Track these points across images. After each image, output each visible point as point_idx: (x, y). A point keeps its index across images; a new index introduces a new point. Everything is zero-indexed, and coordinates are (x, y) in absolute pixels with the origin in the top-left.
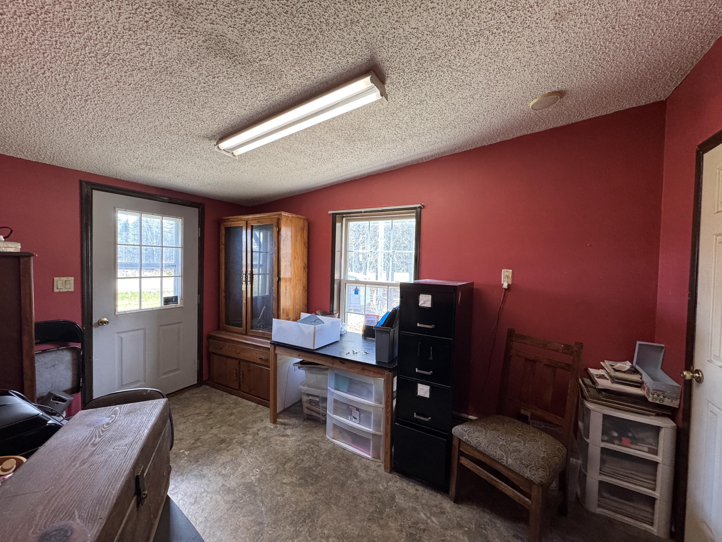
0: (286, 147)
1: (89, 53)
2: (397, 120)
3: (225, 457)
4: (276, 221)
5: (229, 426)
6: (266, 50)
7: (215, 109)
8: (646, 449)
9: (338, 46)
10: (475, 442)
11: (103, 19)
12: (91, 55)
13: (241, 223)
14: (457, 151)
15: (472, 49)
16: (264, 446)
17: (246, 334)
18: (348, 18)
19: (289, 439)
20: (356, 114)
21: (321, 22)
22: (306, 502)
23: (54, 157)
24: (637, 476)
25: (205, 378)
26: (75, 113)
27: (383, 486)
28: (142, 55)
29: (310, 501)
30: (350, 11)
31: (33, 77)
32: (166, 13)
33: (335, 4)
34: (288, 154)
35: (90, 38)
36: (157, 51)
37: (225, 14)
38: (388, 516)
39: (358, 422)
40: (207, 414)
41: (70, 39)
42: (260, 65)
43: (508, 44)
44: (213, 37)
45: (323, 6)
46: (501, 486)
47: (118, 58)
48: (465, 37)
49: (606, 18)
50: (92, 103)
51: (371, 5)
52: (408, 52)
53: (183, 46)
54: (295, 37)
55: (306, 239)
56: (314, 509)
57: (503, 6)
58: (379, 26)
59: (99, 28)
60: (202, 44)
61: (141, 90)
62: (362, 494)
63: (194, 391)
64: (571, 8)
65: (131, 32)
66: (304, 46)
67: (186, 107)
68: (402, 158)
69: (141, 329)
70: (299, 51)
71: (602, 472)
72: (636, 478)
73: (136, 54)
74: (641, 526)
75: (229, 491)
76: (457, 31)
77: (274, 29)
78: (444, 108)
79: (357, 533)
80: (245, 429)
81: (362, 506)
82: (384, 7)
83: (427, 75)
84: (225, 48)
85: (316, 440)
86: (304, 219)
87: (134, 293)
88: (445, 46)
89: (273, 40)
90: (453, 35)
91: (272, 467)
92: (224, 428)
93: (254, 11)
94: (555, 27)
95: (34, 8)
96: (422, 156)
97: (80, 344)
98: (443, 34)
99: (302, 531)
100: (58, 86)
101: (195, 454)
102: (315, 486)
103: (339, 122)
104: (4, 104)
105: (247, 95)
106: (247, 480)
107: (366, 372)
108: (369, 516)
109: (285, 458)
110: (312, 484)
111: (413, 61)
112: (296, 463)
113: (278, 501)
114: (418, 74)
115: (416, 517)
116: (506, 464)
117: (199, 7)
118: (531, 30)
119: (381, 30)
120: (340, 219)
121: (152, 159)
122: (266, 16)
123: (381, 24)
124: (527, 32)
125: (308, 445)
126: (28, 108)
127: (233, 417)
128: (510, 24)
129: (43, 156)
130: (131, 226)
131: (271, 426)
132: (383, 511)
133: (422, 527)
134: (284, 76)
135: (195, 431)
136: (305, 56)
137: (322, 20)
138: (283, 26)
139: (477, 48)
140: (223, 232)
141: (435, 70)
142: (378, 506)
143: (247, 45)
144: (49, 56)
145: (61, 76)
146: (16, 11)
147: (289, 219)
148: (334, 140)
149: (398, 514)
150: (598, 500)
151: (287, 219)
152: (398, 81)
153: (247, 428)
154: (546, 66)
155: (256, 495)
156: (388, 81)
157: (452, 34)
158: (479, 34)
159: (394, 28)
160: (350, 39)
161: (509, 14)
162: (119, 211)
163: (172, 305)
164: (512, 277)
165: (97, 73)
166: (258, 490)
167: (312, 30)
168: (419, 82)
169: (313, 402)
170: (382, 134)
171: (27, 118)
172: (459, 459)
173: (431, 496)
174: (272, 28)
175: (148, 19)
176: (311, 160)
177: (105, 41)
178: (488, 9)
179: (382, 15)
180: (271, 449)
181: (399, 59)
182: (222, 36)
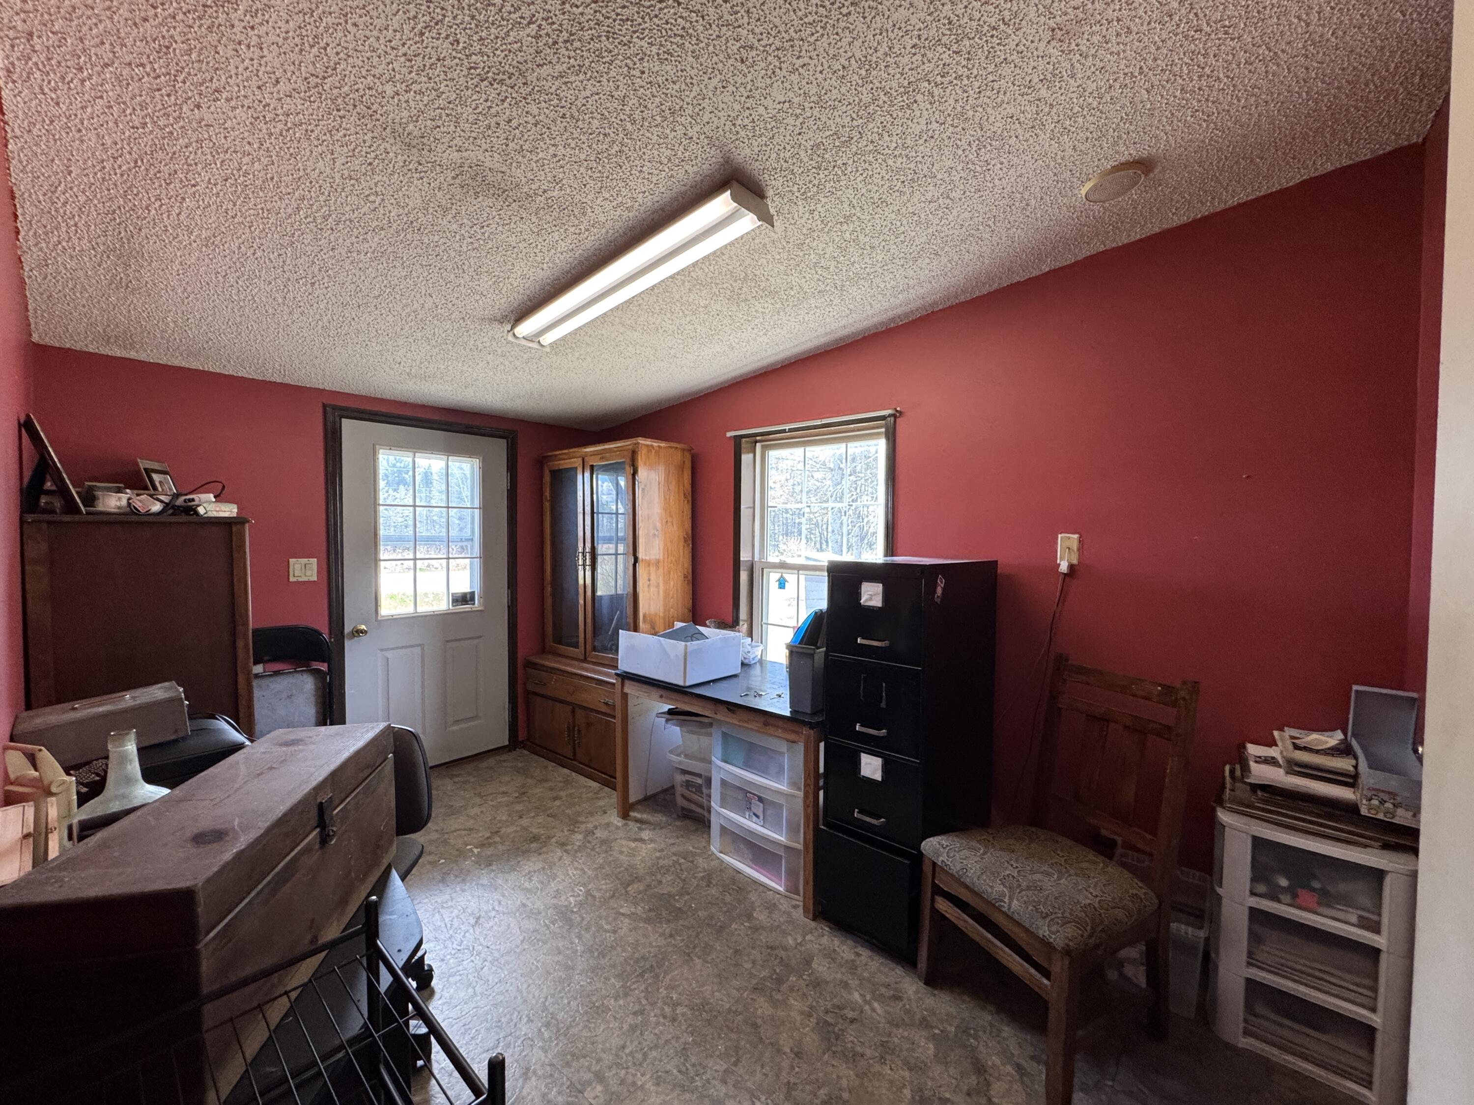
0: (629, 322)
1: (305, 218)
2: (813, 256)
3: (532, 864)
4: (630, 455)
5: (548, 816)
6: (549, 175)
7: (497, 274)
8: (1354, 919)
9: (661, 150)
10: (958, 868)
11: (314, 170)
12: (308, 220)
13: (575, 462)
14: (962, 299)
15: (907, 116)
16: (599, 854)
17: (585, 660)
18: (663, 107)
19: (643, 846)
20: (732, 253)
21: (621, 120)
22: (652, 947)
23: (285, 371)
24: (1332, 975)
25: (522, 736)
26: (302, 304)
27: (796, 939)
28: (374, 210)
29: (658, 946)
30: (663, 96)
31: (241, 260)
32: (394, 148)
33: (635, 90)
34: (636, 334)
35: (303, 198)
36: (392, 201)
37: (473, 135)
38: (791, 989)
39: (762, 823)
40: (517, 795)
41: (279, 203)
42: (547, 199)
43: (976, 96)
44: (466, 169)
45: (616, 96)
46: (1001, 953)
47: (343, 219)
48: (886, 99)
49: (1170, 16)
50: (322, 286)
51: (694, 81)
52: (787, 141)
53: (427, 189)
54: (588, 149)
55: (688, 487)
56: (663, 959)
57: (937, 39)
58: (720, 109)
59: (311, 182)
60: (452, 182)
61: (383, 260)
62: (753, 948)
63: (505, 757)
64: (1081, 16)
65: (352, 182)
66: (606, 161)
67: (452, 276)
68: (850, 321)
69: (417, 645)
70: (600, 168)
71: (1254, 962)
72: (1333, 980)
73: (366, 209)
74: (1339, 1084)
75: (533, 914)
76: (865, 94)
77: (552, 142)
78: (899, 224)
79: (727, 1006)
80: (574, 823)
81: (748, 966)
82: (718, 79)
83: (839, 172)
84: (487, 182)
85: (691, 852)
86: (684, 450)
87: (437, 594)
88: (853, 119)
89: (555, 160)
90: (861, 100)
91: (606, 885)
92: (540, 819)
93: (514, 123)
94: (1062, 51)
95: (230, 171)
96: (890, 314)
97: (326, 665)
98: (840, 102)
99: (635, 989)
100: (274, 268)
101: (489, 853)
102: (672, 925)
103: (706, 270)
104: (213, 301)
105: (539, 247)
106: (562, 901)
107: (771, 730)
108: (757, 984)
109: (631, 875)
110: (668, 921)
111: (802, 153)
112: (648, 886)
113: (605, 939)
114: (821, 172)
115: (842, 997)
116: (1009, 909)
117: (435, 132)
118: (1013, 65)
119: (726, 114)
120: (749, 445)
121: (421, 363)
122: (534, 128)
123: (721, 106)
124: (1006, 70)
125: (675, 858)
126: (242, 304)
127: (557, 803)
128: (964, 63)
129: (270, 371)
130: (435, 477)
131: (617, 821)
132: (785, 979)
133: (850, 1014)
134: (589, 210)
135: (495, 818)
136: (612, 174)
137: (623, 117)
138: (564, 137)
139: (918, 113)
140: (547, 478)
141: (850, 162)
142: (778, 971)
143: (518, 173)
144: (258, 230)
145: (276, 254)
146: (210, 179)
147: (653, 451)
148: (707, 302)
149: (811, 988)
150: (1246, 1021)
151: (649, 451)
152: (788, 189)
153: (577, 822)
154: (1080, 120)
155: (571, 926)
156: (770, 193)
157: (857, 99)
158: (909, 89)
159: (748, 108)
160: (678, 137)
161: (955, 47)
162: (381, 451)
163: (467, 607)
164: (1079, 550)
165: (320, 243)
166: (576, 918)
167: (612, 135)
168: (828, 185)
169: (693, 786)
170: (794, 284)
171: (243, 318)
172: (933, 901)
173: (882, 968)
174: (548, 142)
175: (371, 160)
176: (679, 341)
177: (322, 198)
178: (908, 48)
179: (718, 92)
180: (610, 859)
181: (775, 155)
182: (477, 165)
